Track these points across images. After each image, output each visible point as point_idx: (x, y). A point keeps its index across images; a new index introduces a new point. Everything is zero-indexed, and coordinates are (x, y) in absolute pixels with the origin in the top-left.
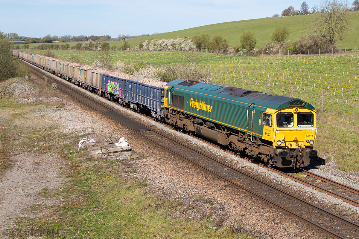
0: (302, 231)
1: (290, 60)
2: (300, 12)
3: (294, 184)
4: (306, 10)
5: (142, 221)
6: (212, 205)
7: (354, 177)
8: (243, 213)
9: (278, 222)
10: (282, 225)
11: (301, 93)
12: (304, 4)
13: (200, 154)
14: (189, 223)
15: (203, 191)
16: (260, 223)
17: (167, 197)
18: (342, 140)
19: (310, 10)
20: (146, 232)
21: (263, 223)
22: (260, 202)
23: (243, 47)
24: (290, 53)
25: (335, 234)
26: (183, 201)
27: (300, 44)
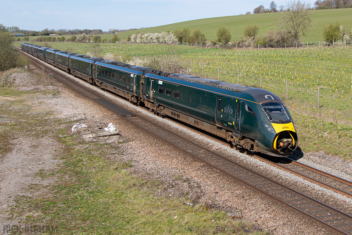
0: (267, 206)
1: (260, 53)
2: (270, 10)
3: (262, 164)
4: (274, 8)
5: (128, 198)
6: (189, 183)
7: (313, 157)
8: (217, 191)
9: (247, 198)
10: (250, 201)
11: (269, 82)
12: (272, 4)
13: (179, 138)
14: (169, 200)
15: (181, 171)
16: (232, 199)
17: (150, 177)
18: (304, 125)
19: (278, 9)
20: (131, 208)
21: (234, 200)
22: (232, 180)
23: (220, 41)
24: (261, 47)
25: (296, 208)
26: (164, 180)
27: (268, 39)
